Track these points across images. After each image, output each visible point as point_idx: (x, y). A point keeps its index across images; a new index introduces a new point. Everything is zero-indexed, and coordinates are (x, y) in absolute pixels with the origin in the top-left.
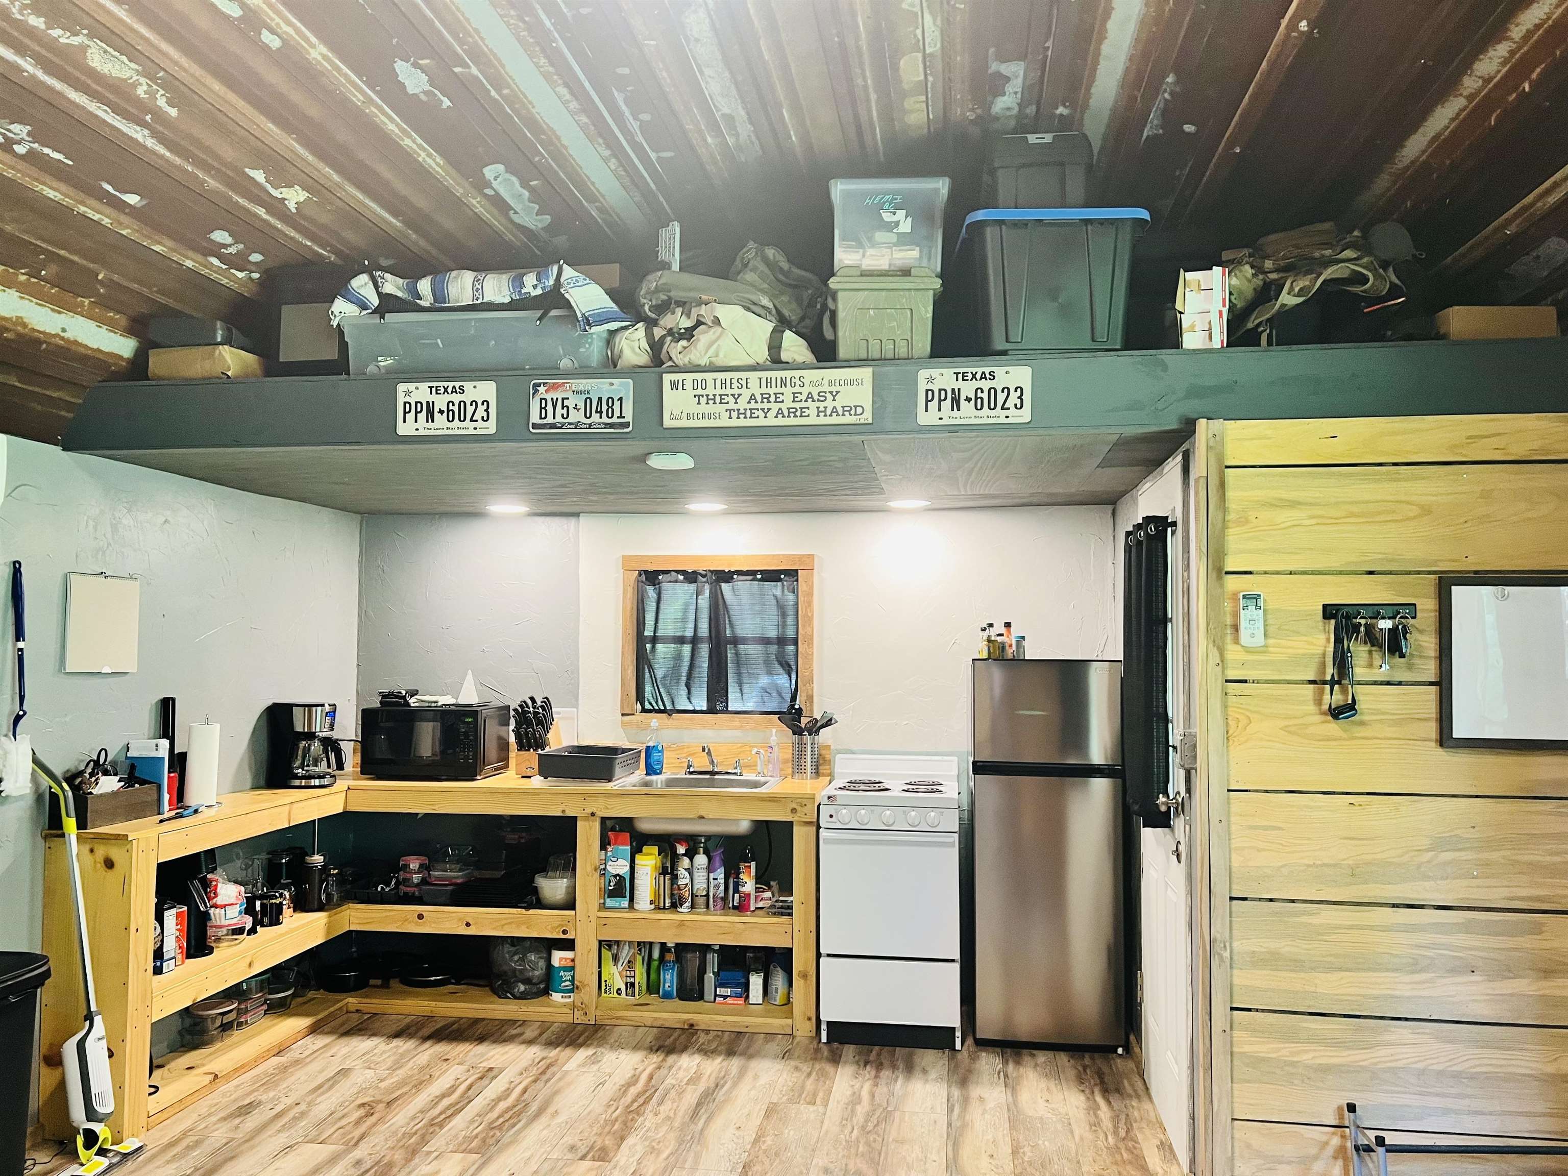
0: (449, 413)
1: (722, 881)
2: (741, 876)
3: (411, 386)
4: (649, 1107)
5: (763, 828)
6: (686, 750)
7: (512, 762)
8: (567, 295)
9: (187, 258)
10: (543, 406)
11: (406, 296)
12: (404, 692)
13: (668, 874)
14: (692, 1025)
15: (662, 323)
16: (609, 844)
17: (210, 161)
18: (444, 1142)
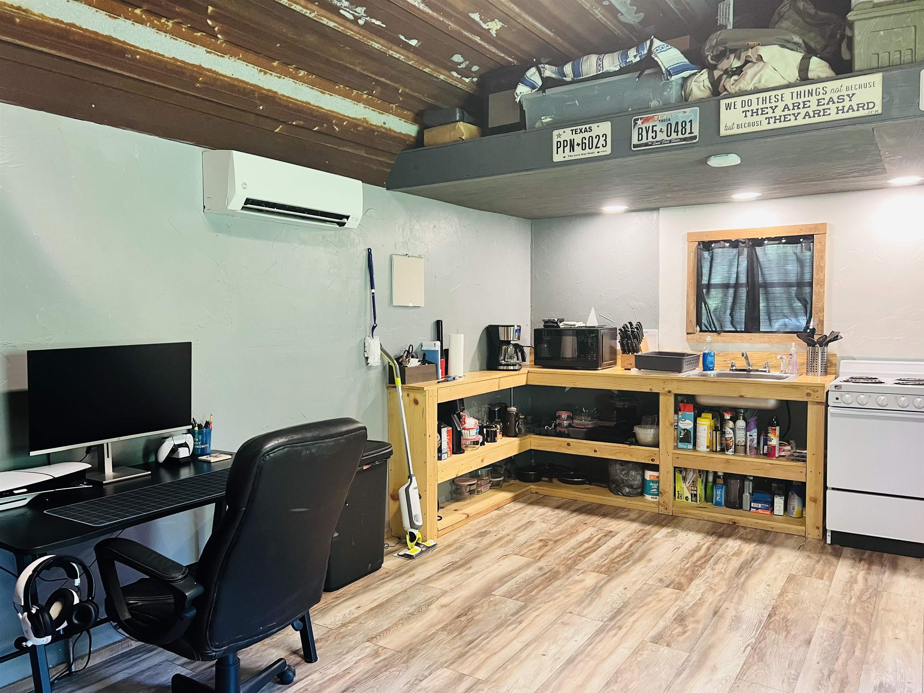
0: (583, 145)
1: (756, 437)
2: (769, 435)
3: (561, 131)
4: (708, 566)
5: (785, 405)
6: (730, 356)
7: (619, 361)
8: (656, 59)
9: (441, 74)
10: (640, 132)
11: (557, 76)
12: (556, 320)
13: (719, 431)
14: (735, 523)
15: (720, 67)
16: (680, 410)
17: (451, 12)
18: (586, 566)
